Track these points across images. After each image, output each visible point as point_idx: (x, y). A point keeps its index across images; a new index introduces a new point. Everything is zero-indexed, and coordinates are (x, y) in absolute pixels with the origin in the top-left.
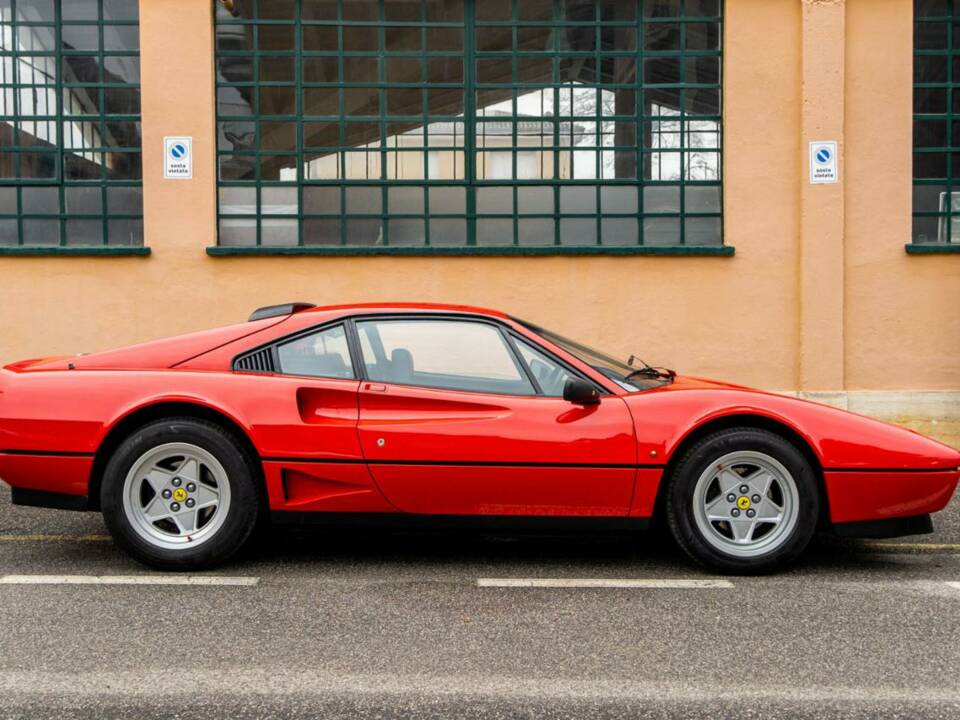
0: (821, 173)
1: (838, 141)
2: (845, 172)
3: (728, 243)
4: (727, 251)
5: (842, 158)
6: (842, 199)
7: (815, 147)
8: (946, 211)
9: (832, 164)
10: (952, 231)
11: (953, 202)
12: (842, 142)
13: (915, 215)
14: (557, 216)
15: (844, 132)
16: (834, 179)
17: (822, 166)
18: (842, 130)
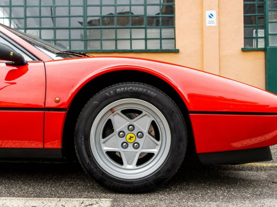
0: (210, 22)
1: (216, 10)
2: (219, 22)
3: (177, 48)
4: (176, 51)
5: (218, 17)
6: (218, 31)
7: (208, 13)
8: (256, 36)
9: (214, 19)
10: (258, 44)
11: (258, 33)
12: (218, 11)
13: (245, 38)
14: (116, 40)
15: (218, 7)
16: (215, 24)
17: (210, 19)
18: (217, 7)
